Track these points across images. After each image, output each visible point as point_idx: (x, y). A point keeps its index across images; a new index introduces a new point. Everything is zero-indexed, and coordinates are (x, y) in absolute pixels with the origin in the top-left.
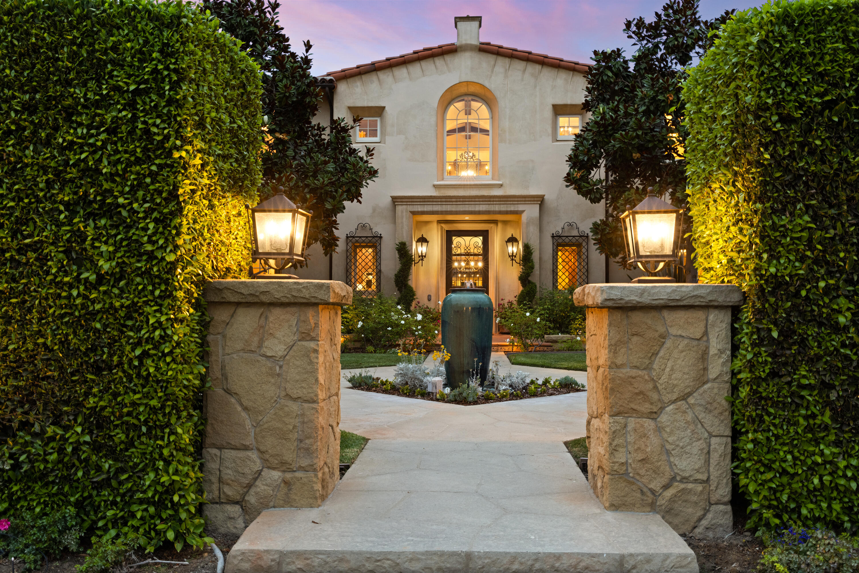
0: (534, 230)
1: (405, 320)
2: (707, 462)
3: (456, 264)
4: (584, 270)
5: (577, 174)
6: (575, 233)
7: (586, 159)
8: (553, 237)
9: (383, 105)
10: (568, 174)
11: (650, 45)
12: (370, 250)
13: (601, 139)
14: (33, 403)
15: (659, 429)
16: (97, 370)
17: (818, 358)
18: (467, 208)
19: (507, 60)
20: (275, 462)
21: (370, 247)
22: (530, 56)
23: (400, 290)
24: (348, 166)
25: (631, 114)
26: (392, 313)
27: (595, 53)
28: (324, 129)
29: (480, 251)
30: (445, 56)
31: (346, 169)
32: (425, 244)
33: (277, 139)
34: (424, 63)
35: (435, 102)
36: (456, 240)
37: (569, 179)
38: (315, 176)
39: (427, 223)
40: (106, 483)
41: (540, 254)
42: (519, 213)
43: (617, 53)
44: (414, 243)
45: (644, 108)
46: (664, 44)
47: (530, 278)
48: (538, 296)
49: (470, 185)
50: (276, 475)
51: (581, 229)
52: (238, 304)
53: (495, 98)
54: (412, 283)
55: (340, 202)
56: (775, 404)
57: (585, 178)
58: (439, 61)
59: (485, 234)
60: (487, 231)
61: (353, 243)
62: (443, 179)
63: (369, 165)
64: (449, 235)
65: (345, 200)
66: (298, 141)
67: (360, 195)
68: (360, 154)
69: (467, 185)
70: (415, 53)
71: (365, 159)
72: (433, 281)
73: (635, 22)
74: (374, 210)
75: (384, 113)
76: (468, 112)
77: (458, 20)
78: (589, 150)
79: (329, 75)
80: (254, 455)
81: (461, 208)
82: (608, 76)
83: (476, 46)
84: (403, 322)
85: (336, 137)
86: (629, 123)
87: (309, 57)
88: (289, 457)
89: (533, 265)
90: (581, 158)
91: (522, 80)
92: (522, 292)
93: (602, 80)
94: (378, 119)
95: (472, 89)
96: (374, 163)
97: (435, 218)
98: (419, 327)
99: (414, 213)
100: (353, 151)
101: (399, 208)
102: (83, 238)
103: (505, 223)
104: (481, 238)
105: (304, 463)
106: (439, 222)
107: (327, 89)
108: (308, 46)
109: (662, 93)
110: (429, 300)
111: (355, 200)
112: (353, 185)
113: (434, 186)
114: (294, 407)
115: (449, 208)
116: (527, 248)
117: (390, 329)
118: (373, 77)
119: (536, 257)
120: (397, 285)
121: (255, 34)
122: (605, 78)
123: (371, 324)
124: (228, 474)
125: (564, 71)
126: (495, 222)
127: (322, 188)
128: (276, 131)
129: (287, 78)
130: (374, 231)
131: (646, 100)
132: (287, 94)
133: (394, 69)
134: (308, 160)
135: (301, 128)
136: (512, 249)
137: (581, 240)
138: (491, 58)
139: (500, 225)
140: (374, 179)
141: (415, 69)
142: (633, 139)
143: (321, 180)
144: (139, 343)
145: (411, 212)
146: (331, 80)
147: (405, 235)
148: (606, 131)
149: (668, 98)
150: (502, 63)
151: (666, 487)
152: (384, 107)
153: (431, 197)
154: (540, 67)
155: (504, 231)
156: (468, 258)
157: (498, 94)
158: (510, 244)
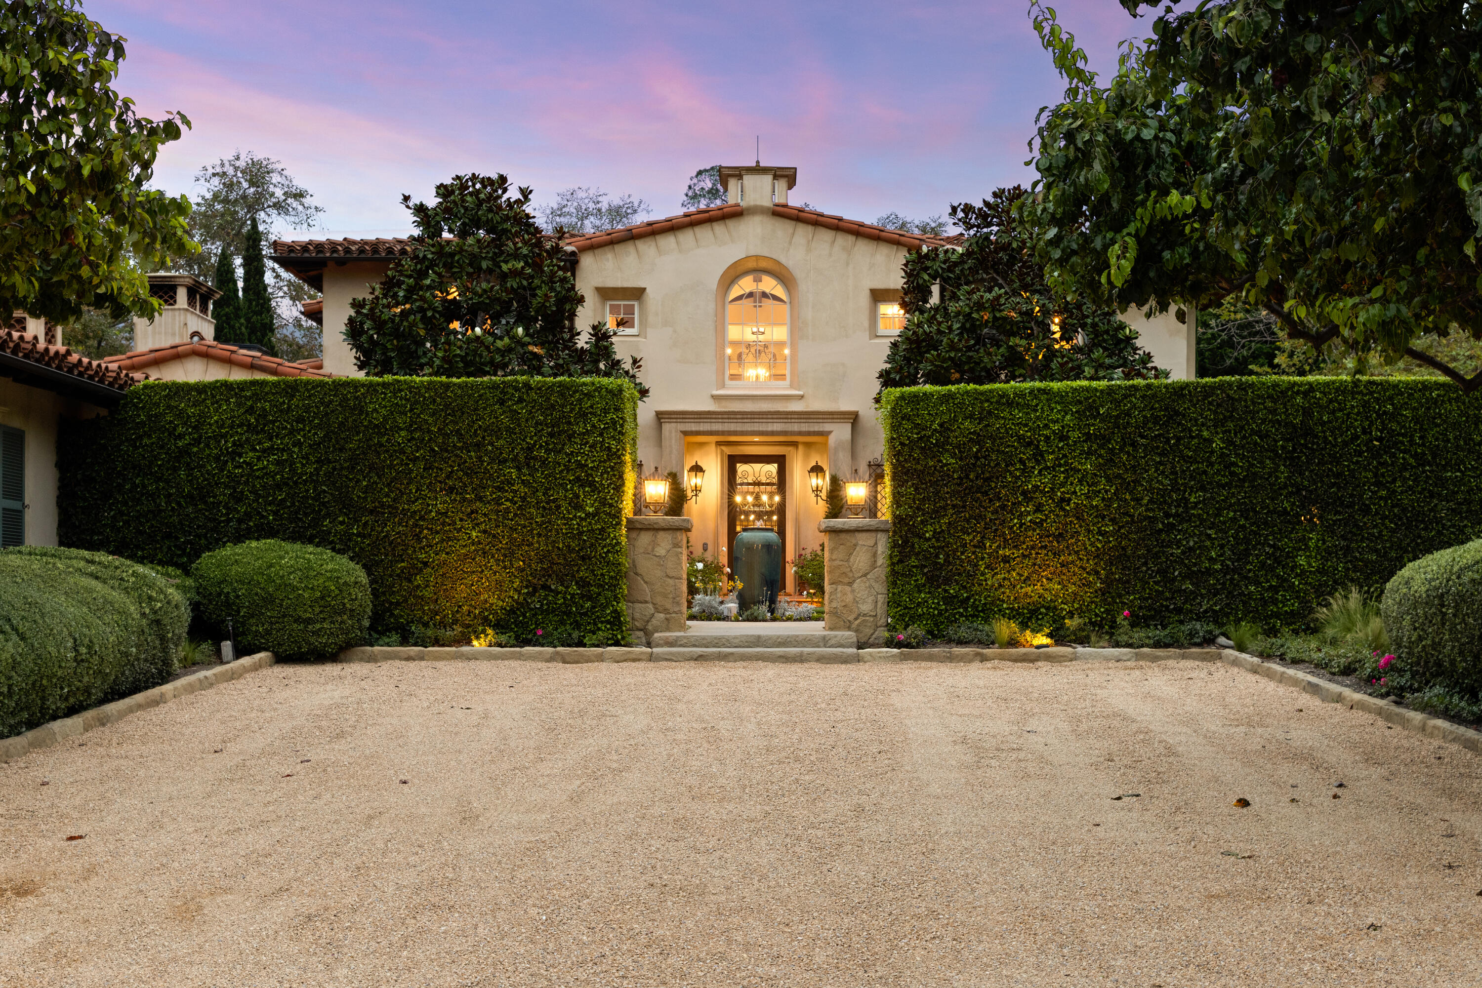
0: (845, 457)
2: (876, 606)
3: (740, 498)
8: (870, 465)
9: (643, 286)
14: (550, 576)
15: (853, 591)
16: (583, 558)
17: (919, 553)
18: (756, 427)
19: (810, 228)
20: (661, 609)
22: (841, 223)
29: (775, 481)
30: (727, 221)
32: (700, 474)
34: (698, 230)
35: (713, 282)
36: (741, 468)
39: (702, 445)
40: (585, 614)
42: (827, 434)
44: (686, 472)
49: (761, 396)
50: (662, 615)
52: (641, 529)
53: (795, 279)
56: (902, 575)
58: (719, 228)
59: (781, 461)
60: (784, 457)
62: (723, 386)
63: (638, 381)
64: (732, 463)
68: (626, 367)
69: (757, 396)
71: (631, 372)
72: (711, 525)
73: (961, 207)
75: (645, 296)
76: (758, 283)
77: (744, 173)
80: (651, 606)
81: (748, 427)
82: (924, 280)
83: (768, 209)
88: (668, 606)
89: (841, 501)
90: (892, 376)
91: (830, 255)
94: (636, 304)
95: (763, 264)
96: (642, 376)
97: (714, 439)
99: (686, 433)
100: (618, 365)
101: (667, 427)
102: (578, 497)
103: (808, 445)
104: (776, 465)
105: (676, 609)
106: (719, 444)
109: (976, 310)
110: (705, 549)
113: (712, 396)
114: (671, 581)
115: (732, 427)
116: (835, 480)
118: (630, 247)
122: (921, 282)
124: (637, 615)
125: (885, 244)
126: (794, 445)
131: (961, 317)
133: (658, 237)
136: (815, 481)
138: (789, 225)
139: (801, 447)
141: (687, 237)
142: (946, 361)
144: (605, 546)
145: (682, 432)
147: (674, 462)
148: (919, 347)
149: (982, 317)
150: (803, 232)
151: (856, 619)
152: (643, 290)
153: (709, 413)
154: (854, 238)
155: (807, 457)
156: (757, 489)
157: (798, 274)
158: (813, 475)
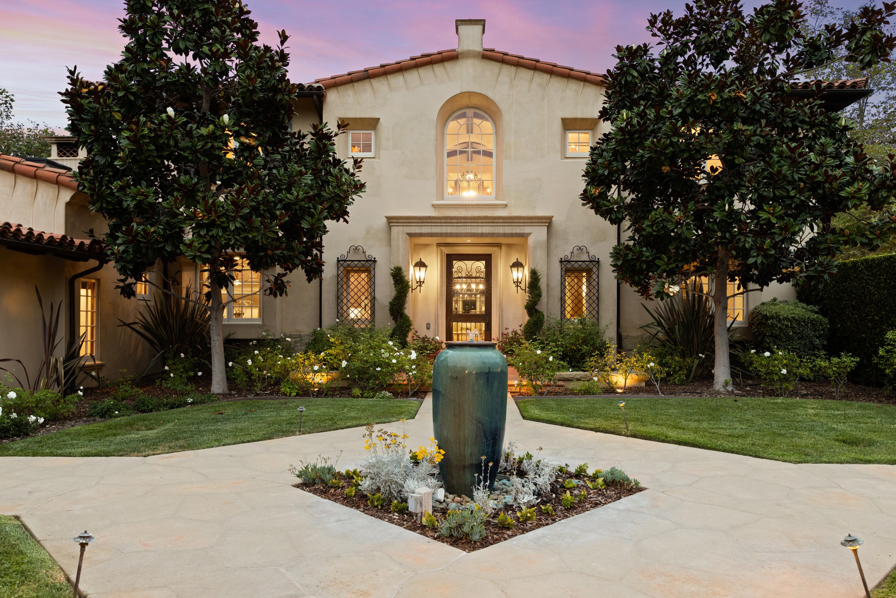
0: (541, 254)
1: (397, 358)
3: (458, 287)
4: (594, 298)
5: (595, 191)
6: (585, 258)
7: (606, 173)
8: (561, 262)
9: (377, 117)
10: (585, 191)
11: (678, 44)
12: (363, 275)
13: (625, 149)
18: (469, 230)
19: (513, 69)
21: (363, 272)
22: (538, 64)
23: (395, 319)
24: (330, 178)
25: (663, 118)
26: (383, 351)
27: (619, 49)
28: (304, 136)
29: (483, 275)
30: (445, 63)
31: (328, 183)
32: (423, 269)
33: (242, 144)
34: (422, 71)
35: (434, 114)
36: (457, 264)
37: (586, 196)
38: (289, 190)
39: (426, 246)
41: (548, 280)
42: (526, 236)
43: (644, 49)
44: (411, 268)
45: (679, 110)
46: (693, 42)
47: (537, 307)
48: (545, 327)
49: (472, 205)
51: (591, 254)
53: (500, 114)
54: (408, 311)
55: (320, 220)
57: (603, 195)
58: (438, 69)
59: (487, 258)
60: (490, 255)
61: (345, 268)
62: (443, 199)
63: (356, 179)
64: (450, 259)
65: (326, 218)
66: (269, 148)
67: (347, 213)
68: (346, 166)
69: (469, 205)
70: (412, 59)
71: (351, 171)
72: (433, 309)
73: (660, 18)
74: (368, 232)
75: (379, 123)
76: (470, 130)
77: (459, 23)
78: (610, 162)
79: (317, 82)
81: (462, 230)
82: (633, 76)
83: (479, 53)
84: (394, 361)
85: (317, 146)
86: (660, 128)
87: (286, 51)
89: (540, 292)
90: (600, 172)
91: (529, 90)
92: (529, 322)
93: (626, 80)
94: (373, 132)
95: (474, 101)
96: (361, 176)
97: (434, 241)
98: (414, 367)
99: (410, 235)
100: (337, 163)
101: (395, 230)
103: (509, 246)
104: (484, 262)
106: (439, 245)
107: (315, 97)
108: (284, 38)
109: (702, 92)
110: (428, 328)
111: (341, 220)
112: (337, 201)
113: (433, 205)
115: (449, 230)
116: (534, 274)
117: (379, 369)
118: (366, 85)
119: (543, 284)
120: (392, 315)
121: (211, 12)
122: (629, 78)
123: (357, 364)
125: (574, 81)
126: (499, 245)
127: (296, 204)
128: (241, 135)
129: (251, 69)
130: (367, 254)
131: (683, 101)
132: (251, 88)
133: (389, 77)
134: (282, 171)
135: (275, 134)
136: (517, 274)
137: (591, 266)
138: (495, 66)
139: (503, 248)
140: (360, 194)
141: (412, 76)
142: (666, 147)
143: (295, 193)
145: (408, 234)
146: (319, 87)
147: (401, 258)
148: (632, 139)
149: (710, 98)
150: (508, 71)
152: (379, 119)
153: (429, 218)
154: (548, 76)
155: (508, 255)
156: (469, 280)
157: (502, 106)
158: (515, 270)
